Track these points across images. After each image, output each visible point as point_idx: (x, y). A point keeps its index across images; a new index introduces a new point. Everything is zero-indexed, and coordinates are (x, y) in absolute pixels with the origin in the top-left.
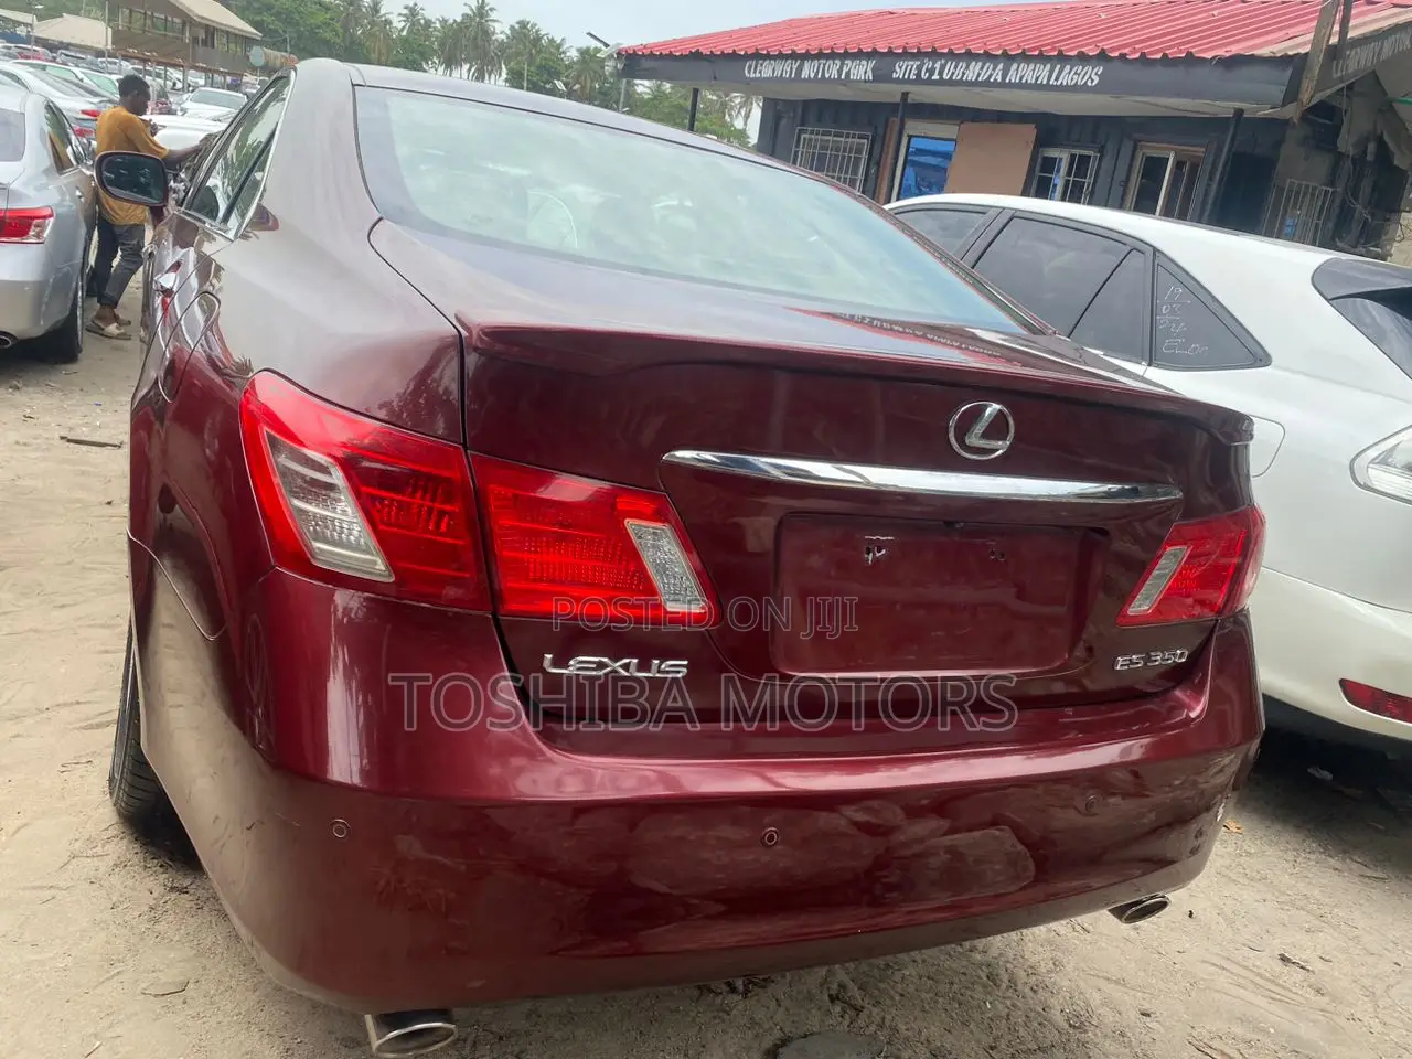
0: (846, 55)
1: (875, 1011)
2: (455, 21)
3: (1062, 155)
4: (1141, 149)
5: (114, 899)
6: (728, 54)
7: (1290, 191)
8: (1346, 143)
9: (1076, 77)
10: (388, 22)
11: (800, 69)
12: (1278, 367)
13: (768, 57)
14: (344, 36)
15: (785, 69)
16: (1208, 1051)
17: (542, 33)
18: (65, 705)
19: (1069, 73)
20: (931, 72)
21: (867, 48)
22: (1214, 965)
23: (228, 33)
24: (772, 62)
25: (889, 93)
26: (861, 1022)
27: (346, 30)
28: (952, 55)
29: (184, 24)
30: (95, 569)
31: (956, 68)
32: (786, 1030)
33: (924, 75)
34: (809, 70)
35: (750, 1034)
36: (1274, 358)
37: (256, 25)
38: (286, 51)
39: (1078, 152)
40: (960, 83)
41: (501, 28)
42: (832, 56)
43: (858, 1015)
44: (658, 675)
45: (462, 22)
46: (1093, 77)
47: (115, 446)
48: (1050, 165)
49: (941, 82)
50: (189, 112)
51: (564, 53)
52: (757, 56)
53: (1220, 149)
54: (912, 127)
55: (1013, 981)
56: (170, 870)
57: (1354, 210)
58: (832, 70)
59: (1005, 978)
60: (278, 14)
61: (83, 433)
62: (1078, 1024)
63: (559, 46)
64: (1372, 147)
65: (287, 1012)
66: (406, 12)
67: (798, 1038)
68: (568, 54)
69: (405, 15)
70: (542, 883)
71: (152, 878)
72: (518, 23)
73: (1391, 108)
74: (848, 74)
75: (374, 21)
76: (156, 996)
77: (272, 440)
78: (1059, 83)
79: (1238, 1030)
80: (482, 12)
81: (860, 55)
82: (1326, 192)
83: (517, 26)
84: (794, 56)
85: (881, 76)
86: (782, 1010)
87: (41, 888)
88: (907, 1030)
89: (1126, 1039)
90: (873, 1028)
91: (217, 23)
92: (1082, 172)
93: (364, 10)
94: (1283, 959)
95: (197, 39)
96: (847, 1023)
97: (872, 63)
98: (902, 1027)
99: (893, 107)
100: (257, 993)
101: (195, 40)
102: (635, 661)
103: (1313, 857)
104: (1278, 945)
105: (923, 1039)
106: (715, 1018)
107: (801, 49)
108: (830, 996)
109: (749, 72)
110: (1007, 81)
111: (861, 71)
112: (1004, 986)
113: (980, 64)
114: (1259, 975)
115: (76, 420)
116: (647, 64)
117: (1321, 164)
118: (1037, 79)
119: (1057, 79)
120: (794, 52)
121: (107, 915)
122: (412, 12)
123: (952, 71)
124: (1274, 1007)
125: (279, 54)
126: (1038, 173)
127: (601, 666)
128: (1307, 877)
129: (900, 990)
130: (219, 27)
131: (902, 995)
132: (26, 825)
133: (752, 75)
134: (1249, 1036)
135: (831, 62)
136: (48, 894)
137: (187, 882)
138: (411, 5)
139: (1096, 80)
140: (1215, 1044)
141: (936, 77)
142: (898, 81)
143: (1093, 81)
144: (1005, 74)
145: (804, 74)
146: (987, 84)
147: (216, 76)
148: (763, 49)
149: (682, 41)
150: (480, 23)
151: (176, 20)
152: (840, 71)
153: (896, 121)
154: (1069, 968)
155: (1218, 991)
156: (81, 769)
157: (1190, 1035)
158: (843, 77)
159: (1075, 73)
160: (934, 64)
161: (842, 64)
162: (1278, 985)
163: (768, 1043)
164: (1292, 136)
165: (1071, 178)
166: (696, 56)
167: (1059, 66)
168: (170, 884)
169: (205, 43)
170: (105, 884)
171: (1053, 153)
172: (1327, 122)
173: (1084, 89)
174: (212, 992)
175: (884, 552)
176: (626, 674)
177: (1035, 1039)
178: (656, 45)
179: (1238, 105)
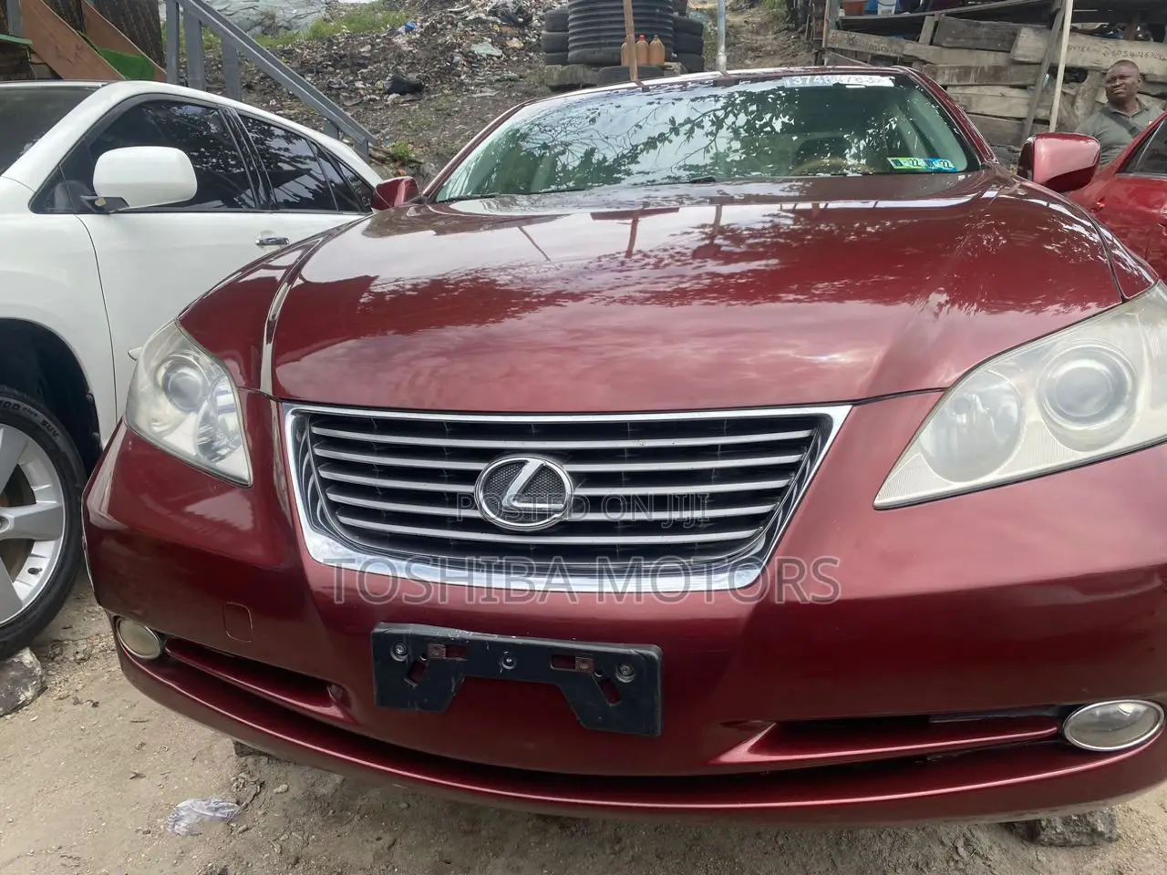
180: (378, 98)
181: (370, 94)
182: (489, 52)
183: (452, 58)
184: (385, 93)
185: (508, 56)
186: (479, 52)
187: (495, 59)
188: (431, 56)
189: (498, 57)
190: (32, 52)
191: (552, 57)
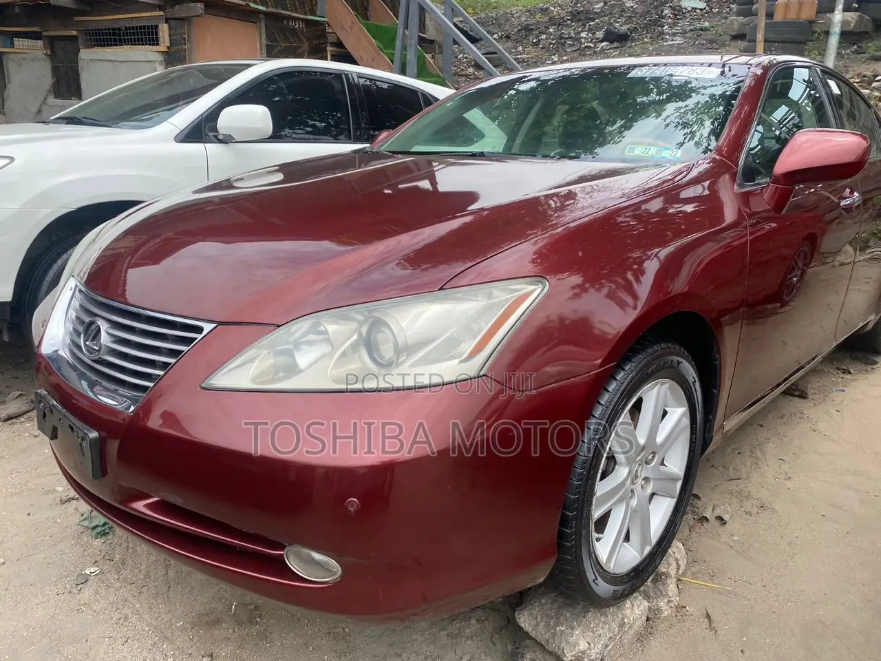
180: (592, 46)
181: (588, 42)
182: (695, 6)
183: (662, 12)
184: (599, 42)
185: (711, 9)
186: (686, 6)
187: (698, 11)
188: (646, 10)
189: (701, 10)
190: (329, 25)
191: (742, 9)
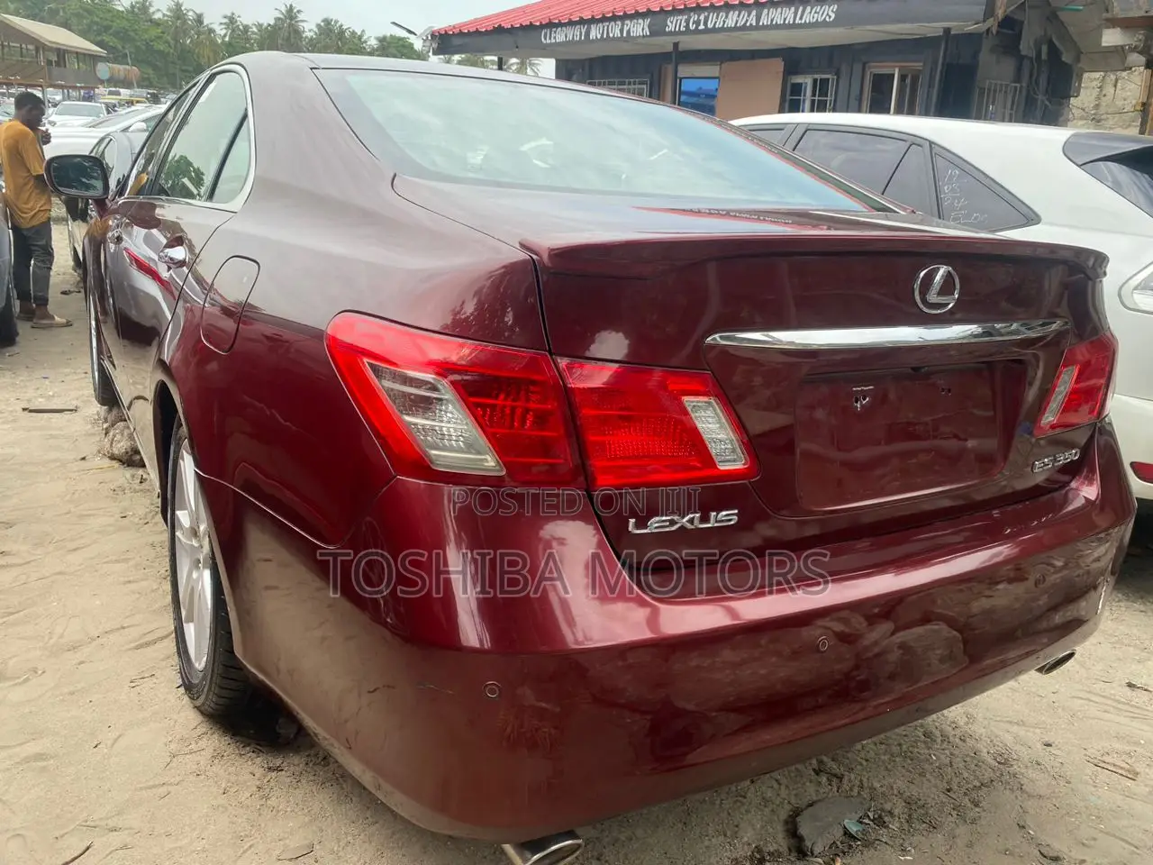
0: (626, 17)
1: (853, 776)
2: (269, 25)
3: (807, 81)
4: (869, 68)
5: (223, 786)
6: (526, 26)
7: (989, 90)
8: (1026, 47)
9: (816, 15)
10: (211, 31)
11: (588, 34)
12: (1046, 223)
13: (560, 25)
14: (175, 46)
15: (575, 34)
16: (1103, 765)
17: (344, 27)
18: (112, 631)
19: (810, 12)
20: (697, 23)
21: (642, 9)
22: (1081, 698)
23: (77, 53)
24: (564, 28)
25: (665, 44)
26: (846, 786)
27: (177, 41)
28: (713, 8)
29: (37, 50)
30: (93, 515)
31: (717, 18)
32: (793, 801)
33: (692, 27)
34: (595, 32)
35: (767, 811)
36: (1042, 217)
37: (98, 44)
38: (128, 64)
39: (816, 76)
40: (722, 29)
41: (309, 27)
42: (614, 18)
43: (841, 781)
44: (716, 525)
45: (275, 25)
46: (831, 13)
47: (71, 410)
48: (797, 89)
49: (707, 31)
50: (58, 124)
51: (366, 42)
52: (551, 25)
53: (935, 63)
54: (684, 70)
55: (945, 737)
56: (261, 754)
57: (1036, 100)
58: (615, 30)
59: (938, 733)
60: (116, 34)
61: (41, 403)
62: (1004, 761)
63: (360, 38)
64: (1045, 49)
65: (404, 855)
66: (226, 20)
67: (806, 808)
68: (368, 43)
69: (225, 24)
70: (614, 713)
71: (250, 763)
72: (323, 21)
73: (1056, 17)
74: (628, 32)
75: (199, 31)
76: (291, 860)
77: (375, 369)
78: (803, 22)
79: (1117, 746)
80: (291, 14)
81: (637, 15)
82: (1016, 87)
83: (322, 24)
84: (582, 22)
85: (656, 31)
86: (783, 787)
87: (154, 786)
88: (881, 786)
89: (1043, 767)
90: (856, 790)
91: (67, 46)
92: (824, 93)
93: (190, 23)
94: (1130, 685)
95: (51, 61)
96: (835, 789)
97: (648, 21)
98: (877, 785)
99: (665, 57)
100: (373, 844)
101: (49, 63)
102: (698, 515)
103: (1122, 604)
104: (1122, 676)
105: (895, 792)
106: (736, 802)
107: (587, 15)
108: (814, 770)
109: (545, 39)
110: (761, 24)
111: (639, 28)
112: (939, 740)
113: (737, 12)
114: (1119, 702)
115: (30, 393)
116: (457, 42)
117: (1008, 66)
118: (785, 19)
119: (801, 18)
120: (581, 18)
121: (222, 800)
122: (231, 21)
123: (715, 20)
124: (1135, 724)
125: (122, 67)
126: (788, 97)
127: (672, 523)
128: (1124, 620)
129: (863, 756)
130: (69, 49)
131: (867, 760)
132: (120, 736)
133: (548, 41)
134: (1127, 748)
135: (613, 23)
136: (163, 790)
137: (278, 762)
138: (229, 15)
139: (833, 16)
140: (1106, 758)
141: (702, 27)
142: (671, 33)
143: (830, 17)
144: (758, 18)
145: (592, 35)
146: (744, 28)
147: (70, 91)
148: (555, 19)
149: (487, 18)
150: (290, 25)
151: (31, 47)
152: (622, 31)
153: (670, 68)
154: (980, 717)
155: (1094, 718)
156: (149, 683)
157: (1086, 755)
158: (625, 35)
159: (815, 12)
160: (699, 17)
161: (623, 25)
162: (1132, 706)
163: (784, 814)
164: (986, 45)
165: (816, 98)
166: (499, 30)
167: (801, 9)
168: (266, 766)
169: (58, 64)
170: (210, 774)
171: (798, 79)
172: (1010, 32)
173: (824, 24)
174: (335, 849)
175: (867, 399)
176: (693, 527)
177: (977, 778)
178: (465, 24)
179: (946, 24)
